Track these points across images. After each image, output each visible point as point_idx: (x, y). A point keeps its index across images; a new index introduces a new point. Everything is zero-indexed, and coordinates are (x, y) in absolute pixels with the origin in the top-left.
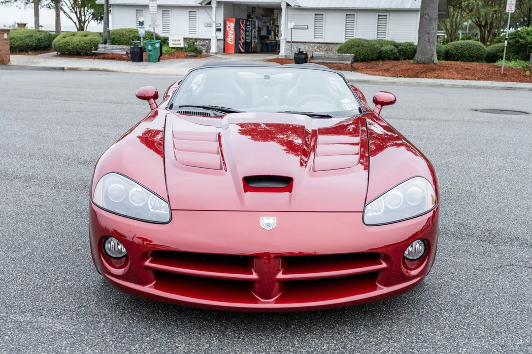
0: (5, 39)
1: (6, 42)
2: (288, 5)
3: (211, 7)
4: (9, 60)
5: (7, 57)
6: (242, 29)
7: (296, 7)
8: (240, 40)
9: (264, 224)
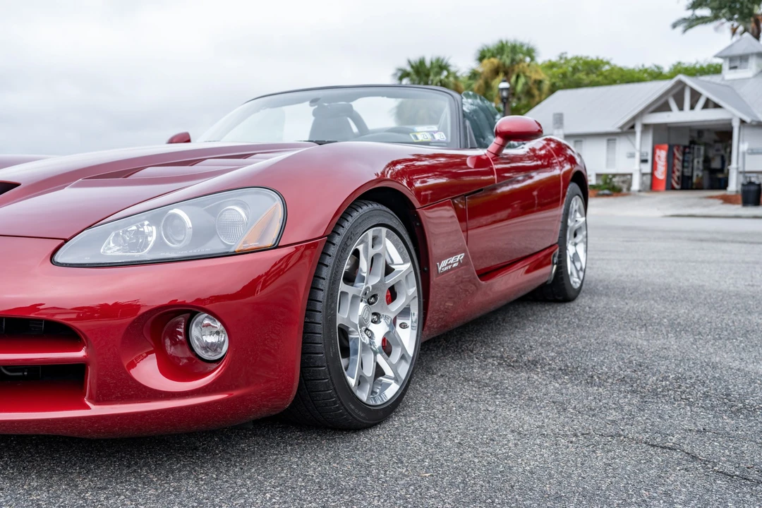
2: (743, 122)
3: (634, 133)
6: (678, 159)
7: (754, 123)
8: (674, 172)
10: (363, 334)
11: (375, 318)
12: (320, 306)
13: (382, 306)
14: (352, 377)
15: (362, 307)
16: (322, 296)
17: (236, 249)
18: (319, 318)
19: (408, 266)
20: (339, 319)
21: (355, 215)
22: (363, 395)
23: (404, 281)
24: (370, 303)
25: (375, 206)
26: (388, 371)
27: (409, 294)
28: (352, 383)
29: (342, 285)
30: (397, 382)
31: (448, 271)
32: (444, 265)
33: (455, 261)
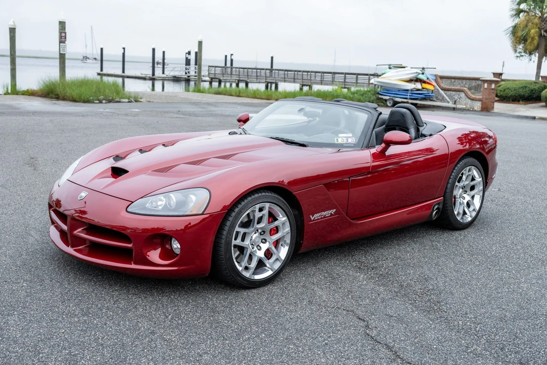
0: (493, 89)
1: (493, 91)
4: (493, 108)
5: (491, 105)
9: (80, 196)
10: (255, 248)
11: (264, 241)
12: (224, 237)
13: (267, 236)
14: (241, 266)
15: (255, 236)
16: (225, 233)
17: (187, 214)
18: (223, 241)
19: (285, 218)
20: (234, 242)
21: (249, 199)
22: (247, 274)
23: (281, 225)
24: (261, 234)
25: (263, 194)
26: (268, 265)
27: (285, 231)
28: (240, 268)
29: (237, 229)
30: (272, 270)
31: (321, 218)
32: (317, 216)
33: (327, 213)
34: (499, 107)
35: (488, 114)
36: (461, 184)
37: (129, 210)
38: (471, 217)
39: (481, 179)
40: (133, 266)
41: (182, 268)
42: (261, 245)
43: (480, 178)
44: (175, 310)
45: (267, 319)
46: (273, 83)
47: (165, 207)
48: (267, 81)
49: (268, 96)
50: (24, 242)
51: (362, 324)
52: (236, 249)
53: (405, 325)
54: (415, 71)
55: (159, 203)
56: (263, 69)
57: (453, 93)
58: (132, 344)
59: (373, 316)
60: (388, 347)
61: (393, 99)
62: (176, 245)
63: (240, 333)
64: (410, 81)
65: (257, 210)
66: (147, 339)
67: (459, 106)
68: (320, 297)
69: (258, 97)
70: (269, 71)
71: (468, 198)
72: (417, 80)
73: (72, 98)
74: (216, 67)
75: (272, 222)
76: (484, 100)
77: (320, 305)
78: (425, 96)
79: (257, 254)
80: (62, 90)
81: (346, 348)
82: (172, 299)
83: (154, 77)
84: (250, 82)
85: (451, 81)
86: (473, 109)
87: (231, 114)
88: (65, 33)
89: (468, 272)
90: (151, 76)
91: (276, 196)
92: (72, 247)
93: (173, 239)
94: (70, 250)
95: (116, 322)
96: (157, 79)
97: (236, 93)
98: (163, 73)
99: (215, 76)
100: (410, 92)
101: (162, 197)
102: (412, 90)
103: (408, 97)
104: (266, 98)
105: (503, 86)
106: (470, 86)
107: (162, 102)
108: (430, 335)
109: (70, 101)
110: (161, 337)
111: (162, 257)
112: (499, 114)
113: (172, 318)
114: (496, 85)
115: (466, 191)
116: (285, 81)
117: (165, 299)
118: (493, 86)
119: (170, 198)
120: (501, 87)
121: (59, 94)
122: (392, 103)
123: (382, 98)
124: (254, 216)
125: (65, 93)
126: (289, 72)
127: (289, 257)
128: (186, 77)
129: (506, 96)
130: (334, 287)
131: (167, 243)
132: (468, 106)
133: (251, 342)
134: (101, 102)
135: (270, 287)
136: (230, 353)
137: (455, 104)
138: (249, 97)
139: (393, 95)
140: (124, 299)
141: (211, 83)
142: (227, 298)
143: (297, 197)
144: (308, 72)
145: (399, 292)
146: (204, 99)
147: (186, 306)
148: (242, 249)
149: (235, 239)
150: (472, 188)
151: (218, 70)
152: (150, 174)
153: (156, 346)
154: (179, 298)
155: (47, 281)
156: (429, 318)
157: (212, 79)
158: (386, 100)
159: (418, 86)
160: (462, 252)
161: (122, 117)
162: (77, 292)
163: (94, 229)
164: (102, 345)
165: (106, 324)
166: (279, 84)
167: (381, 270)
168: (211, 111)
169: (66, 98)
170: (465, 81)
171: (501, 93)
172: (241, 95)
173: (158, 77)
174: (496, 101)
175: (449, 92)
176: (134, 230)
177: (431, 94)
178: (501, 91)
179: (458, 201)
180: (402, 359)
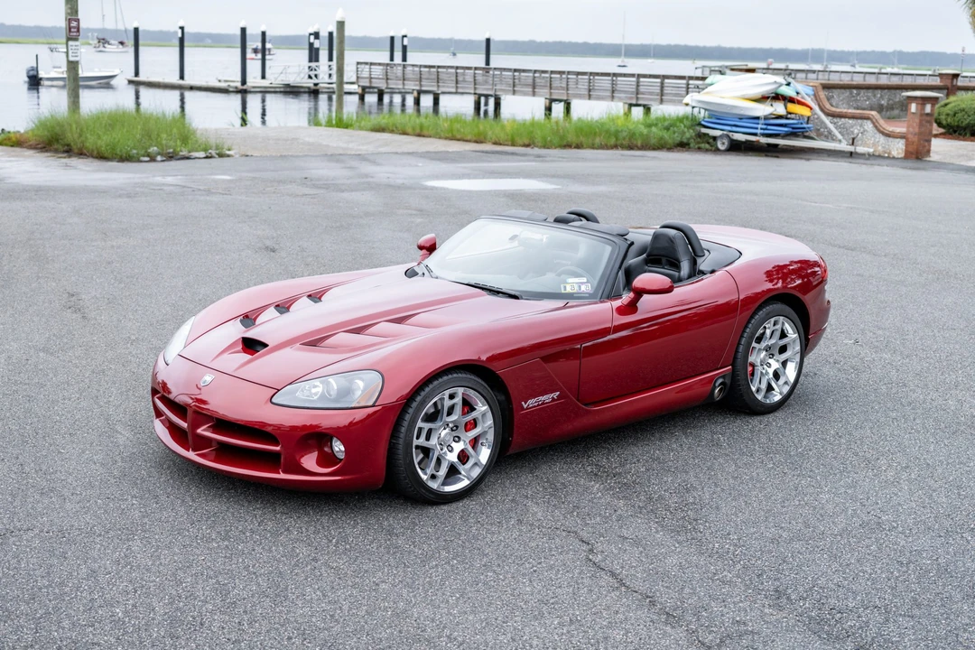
0: (928, 114)
1: (930, 117)
4: (929, 151)
5: (925, 146)
9: (203, 380)
10: (445, 449)
11: (456, 439)
12: (402, 435)
13: (461, 432)
14: (426, 474)
15: (444, 433)
16: (403, 430)
17: (353, 405)
18: (401, 441)
19: (486, 408)
20: (416, 442)
21: (436, 383)
22: (434, 485)
23: (480, 418)
24: (452, 430)
25: (455, 375)
26: (463, 473)
27: (486, 425)
28: (424, 477)
29: (420, 424)
30: (468, 479)
31: (538, 405)
32: (532, 402)
33: (547, 398)
34: (942, 148)
35: (918, 164)
36: (763, 344)
37: (273, 400)
38: (781, 394)
39: (796, 335)
40: (282, 476)
41: (346, 477)
42: (454, 444)
43: (795, 333)
44: (340, 533)
45: (460, 542)
46: (491, 96)
47: (322, 397)
48: (478, 92)
49: (479, 134)
50: (112, 442)
51: (585, 547)
52: (419, 451)
53: (641, 549)
54: (773, 81)
55: (314, 391)
56: (469, 68)
57: (850, 121)
58: (291, 572)
59: (602, 538)
60: (613, 574)
61: (728, 136)
62: (338, 447)
63: (425, 560)
64: (762, 99)
65: (446, 397)
66: (309, 567)
67: (860, 149)
68: (534, 514)
69: (459, 137)
70: (481, 72)
71: (775, 365)
72: (777, 97)
73: (98, 153)
74: (371, 64)
75: (468, 412)
76: (910, 136)
77: (532, 525)
78: (793, 128)
79: (447, 458)
80: (76, 136)
81: (559, 576)
82: (334, 519)
83: (245, 87)
84: (443, 93)
85: (851, 93)
86: (889, 153)
87: (405, 181)
88: (78, 21)
89: (752, 479)
90: (239, 85)
91: (473, 377)
92: (194, 450)
93: (335, 439)
94: (191, 455)
95: (266, 547)
96: (250, 92)
97: (414, 129)
98: (263, 77)
99: (371, 82)
100: (762, 121)
101: (317, 382)
102: (766, 118)
103: (759, 131)
104: (474, 139)
105: (953, 105)
106: (891, 102)
107: (271, 156)
108: (672, 560)
109: (93, 157)
110: (326, 564)
111: (320, 463)
112: (940, 166)
113: (337, 542)
114: (933, 105)
115: (773, 355)
116: (514, 92)
117: (324, 520)
118: (928, 108)
119: (328, 383)
120: (949, 106)
121: (72, 144)
122: (726, 143)
123: (708, 134)
124: (443, 406)
125: (83, 142)
126: (522, 74)
127: (492, 461)
128: (311, 85)
129: (958, 126)
130: (555, 502)
131: (326, 445)
132: (880, 148)
133: (440, 569)
134: (153, 159)
135: (466, 502)
136: (414, 582)
137: (853, 144)
138: (440, 138)
139: (729, 128)
140: (271, 520)
141: (362, 98)
142: (408, 517)
143: (502, 377)
144: (561, 73)
145: (645, 507)
146: (351, 146)
147: (354, 528)
148: (426, 452)
149: (418, 438)
150: (783, 349)
151: (377, 71)
152: (299, 349)
153: (321, 575)
154: (344, 518)
155: (163, 498)
156: (676, 540)
157: (364, 88)
158: (715, 138)
159: (779, 108)
160: (755, 449)
161: (202, 198)
162: (207, 511)
163: (222, 425)
164: (255, 573)
165: (254, 550)
166: (502, 98)
167: (626, 477)
168: (366, 176)
169: (85, 151)
170: (879, 91)
171: (949, 120)
172: (425, 132)
173: (254, 87)
174: (936, 136)
175: (843, 120)
176: (278, 427)
177: (805, 126)
178: (948, 115)
179: (759, 369)
180: (628, 587)
